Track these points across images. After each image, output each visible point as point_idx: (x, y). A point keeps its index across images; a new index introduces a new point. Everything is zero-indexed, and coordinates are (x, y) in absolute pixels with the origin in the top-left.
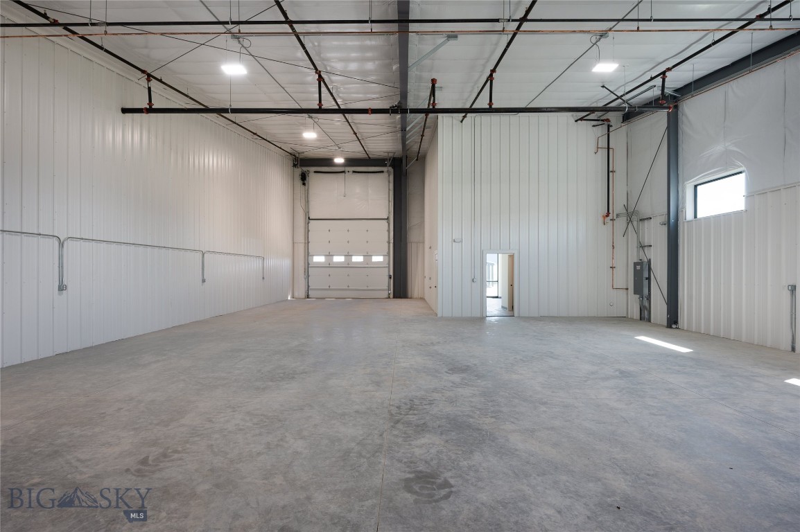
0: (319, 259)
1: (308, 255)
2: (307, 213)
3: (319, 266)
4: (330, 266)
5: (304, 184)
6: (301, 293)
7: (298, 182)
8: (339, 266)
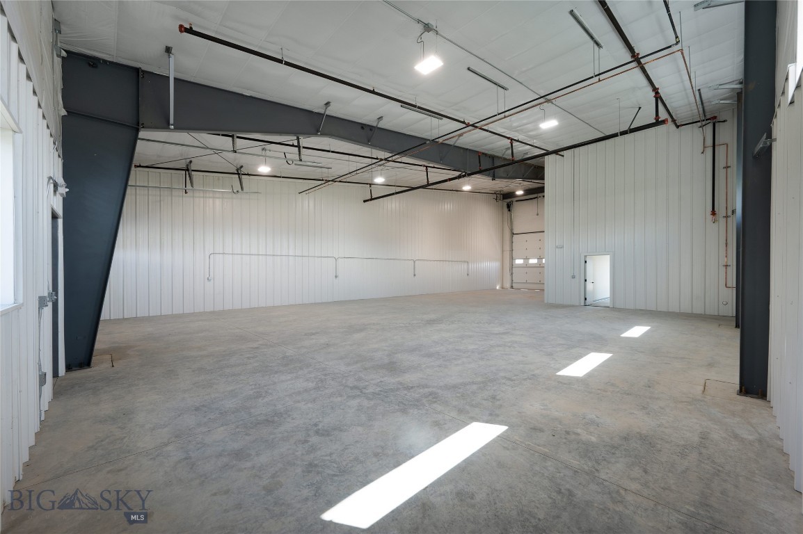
0: (519, 262)
1: (512, 259)
2: (512, 230)
3: (520, 266)
4: (526, 266)
5: (509, 210)
6: (508, 285)
7: (506, 209)
8: (533, 266)
